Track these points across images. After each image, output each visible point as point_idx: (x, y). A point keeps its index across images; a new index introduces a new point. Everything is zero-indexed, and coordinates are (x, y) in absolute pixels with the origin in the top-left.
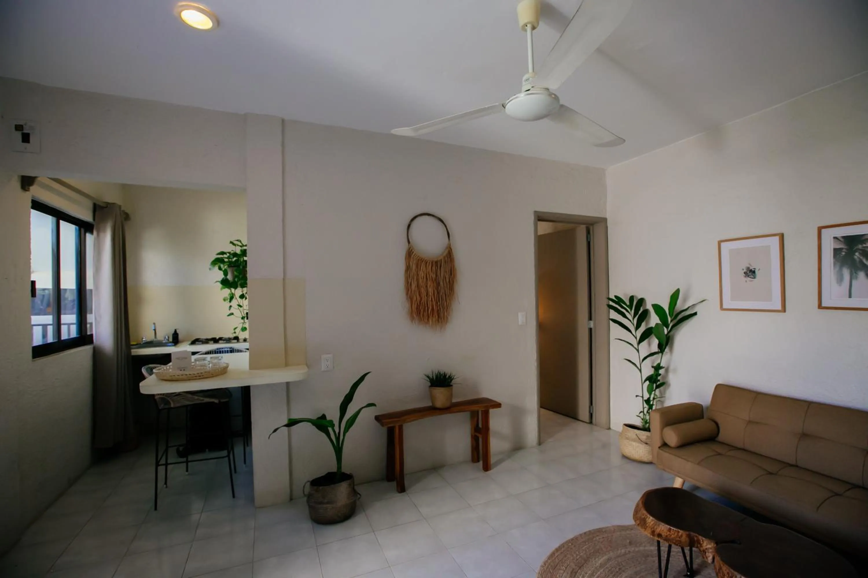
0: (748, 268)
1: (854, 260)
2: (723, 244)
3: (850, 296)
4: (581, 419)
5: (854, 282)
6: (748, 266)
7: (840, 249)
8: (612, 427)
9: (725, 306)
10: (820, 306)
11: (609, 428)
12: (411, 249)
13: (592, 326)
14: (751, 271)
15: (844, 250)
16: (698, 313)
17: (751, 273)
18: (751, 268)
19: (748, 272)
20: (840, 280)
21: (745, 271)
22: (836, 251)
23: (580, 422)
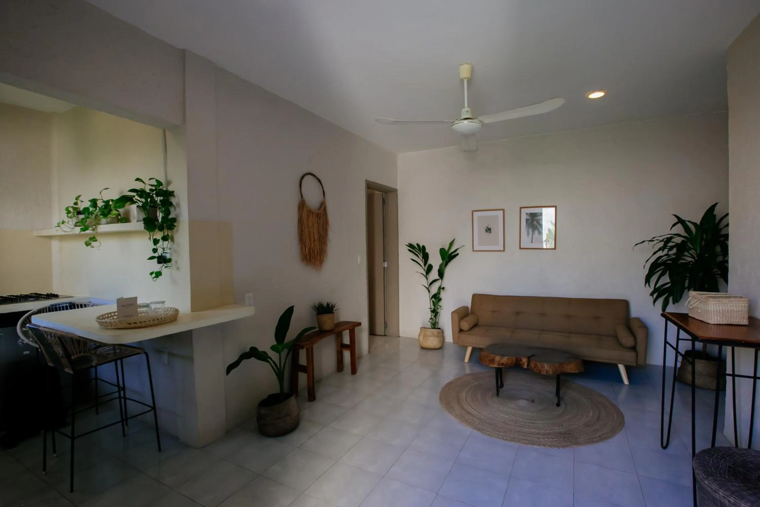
0: (487, 227)
1: (533, 225)
2: (474, 213)
3: (532, 243)
4: (378, 334)
5: (533, 236)
6: (487, 226)
7: (529, 219)
8: (401, 335)
9: (475, 249)
10: (520, 248)
11: (399, 337)
12: (304, 202)
13: (386, 266)
14: (489, 229)
15: (530, 220)
16: (459, 254)
17: (488, 230)
18: (489, 227)
19: (487, 229)
20: (528, 234)
21: (486, 229)
22: (527, 220)
23: (378, 337)
